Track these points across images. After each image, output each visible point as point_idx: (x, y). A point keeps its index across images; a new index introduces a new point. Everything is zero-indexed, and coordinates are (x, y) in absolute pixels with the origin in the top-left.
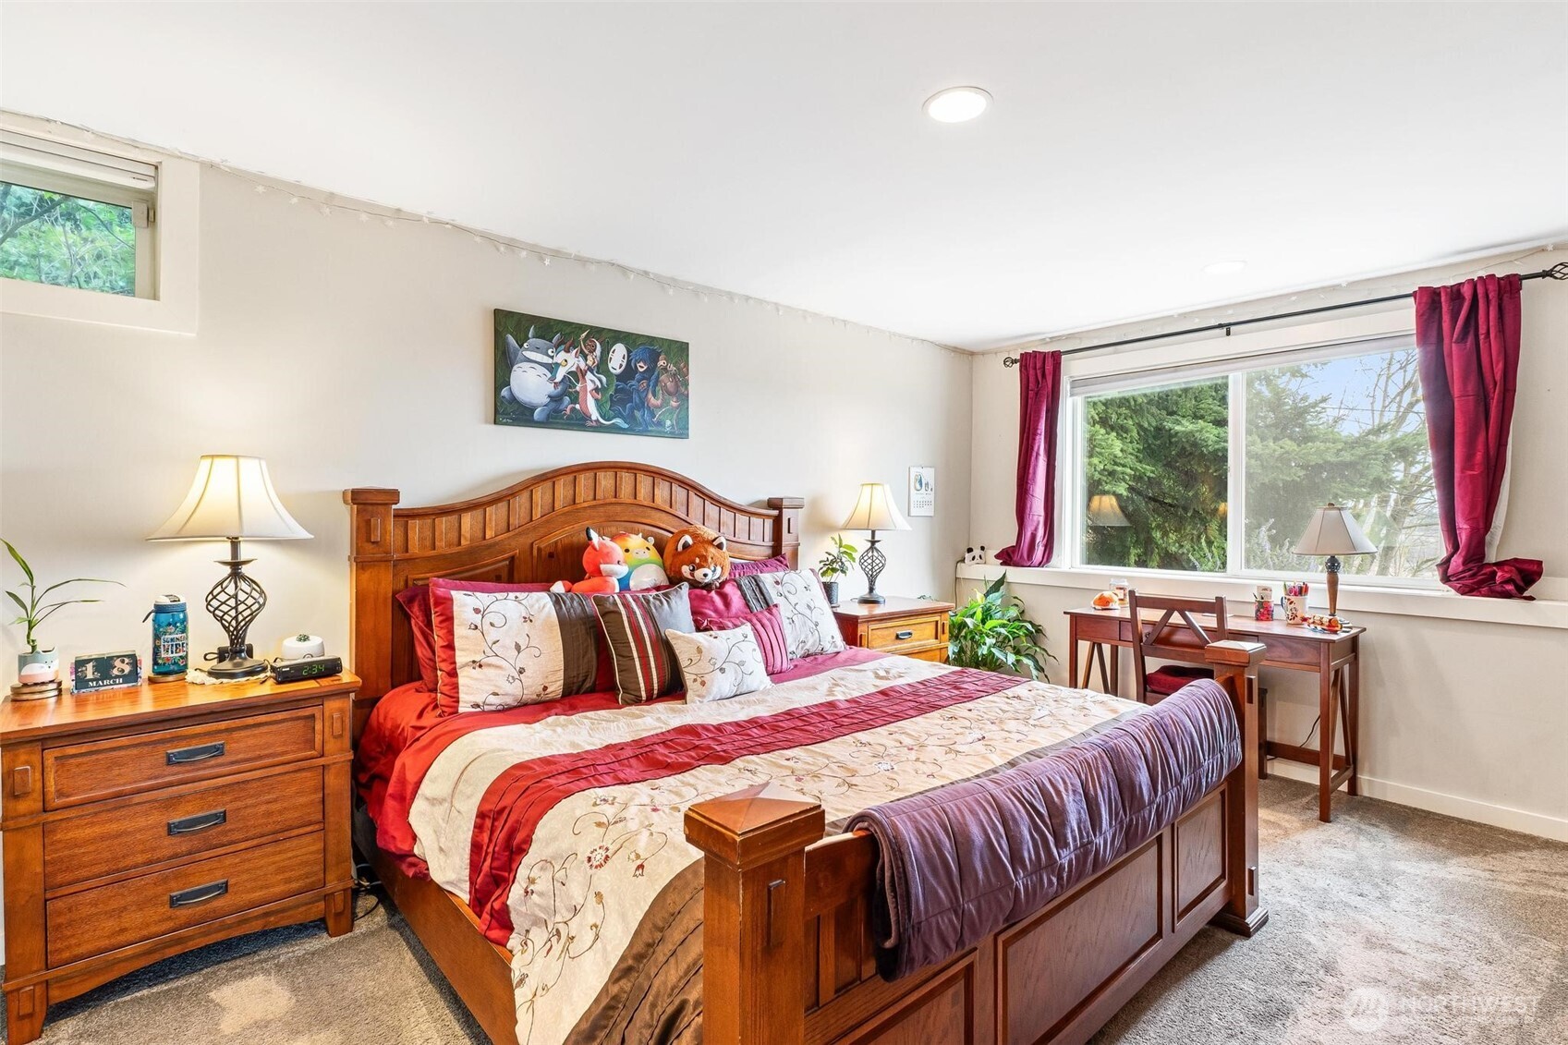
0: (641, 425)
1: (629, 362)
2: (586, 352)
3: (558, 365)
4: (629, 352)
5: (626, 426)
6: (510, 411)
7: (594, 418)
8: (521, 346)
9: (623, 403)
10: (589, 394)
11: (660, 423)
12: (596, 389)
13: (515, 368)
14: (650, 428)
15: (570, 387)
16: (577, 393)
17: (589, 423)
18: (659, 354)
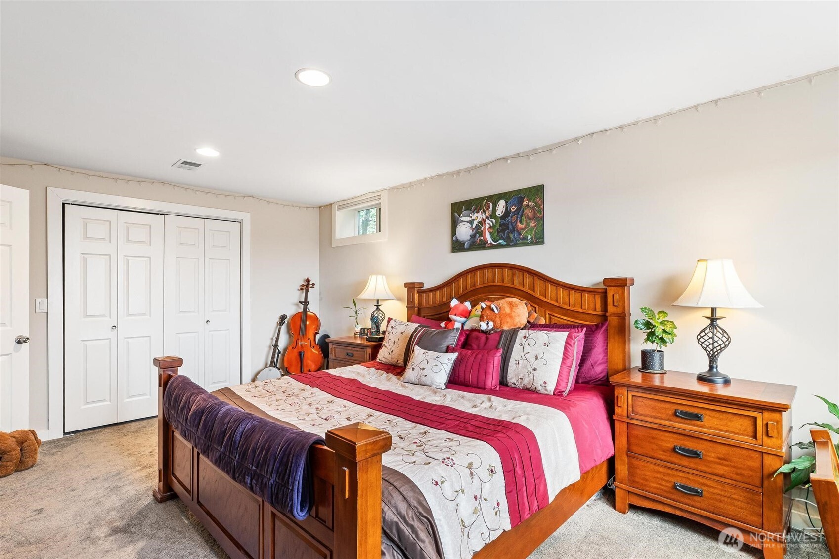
0: (513, 241)
1: (507, 208)
2: (486, 210)
3: (474, 220)
4: (506, 202)
5: (505, 243)
6: (458, 246)
7: (489, 242)
8: (460, 216)
9: (503, 231)
10: (487, 231)
11: (525, 238)
12: (490, 227)
13: (458, 227)
14: (518, 242)
15: (479, 229)
16: (482, 231)
17: (487, 245)
18: (523, 198)
